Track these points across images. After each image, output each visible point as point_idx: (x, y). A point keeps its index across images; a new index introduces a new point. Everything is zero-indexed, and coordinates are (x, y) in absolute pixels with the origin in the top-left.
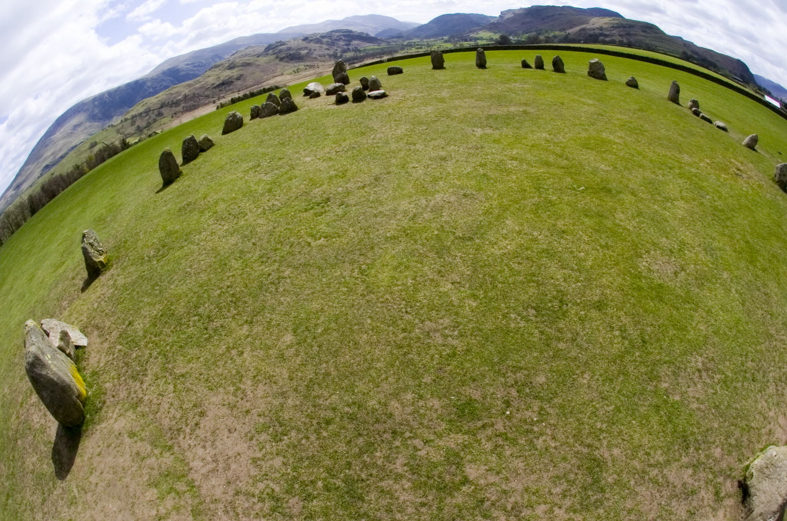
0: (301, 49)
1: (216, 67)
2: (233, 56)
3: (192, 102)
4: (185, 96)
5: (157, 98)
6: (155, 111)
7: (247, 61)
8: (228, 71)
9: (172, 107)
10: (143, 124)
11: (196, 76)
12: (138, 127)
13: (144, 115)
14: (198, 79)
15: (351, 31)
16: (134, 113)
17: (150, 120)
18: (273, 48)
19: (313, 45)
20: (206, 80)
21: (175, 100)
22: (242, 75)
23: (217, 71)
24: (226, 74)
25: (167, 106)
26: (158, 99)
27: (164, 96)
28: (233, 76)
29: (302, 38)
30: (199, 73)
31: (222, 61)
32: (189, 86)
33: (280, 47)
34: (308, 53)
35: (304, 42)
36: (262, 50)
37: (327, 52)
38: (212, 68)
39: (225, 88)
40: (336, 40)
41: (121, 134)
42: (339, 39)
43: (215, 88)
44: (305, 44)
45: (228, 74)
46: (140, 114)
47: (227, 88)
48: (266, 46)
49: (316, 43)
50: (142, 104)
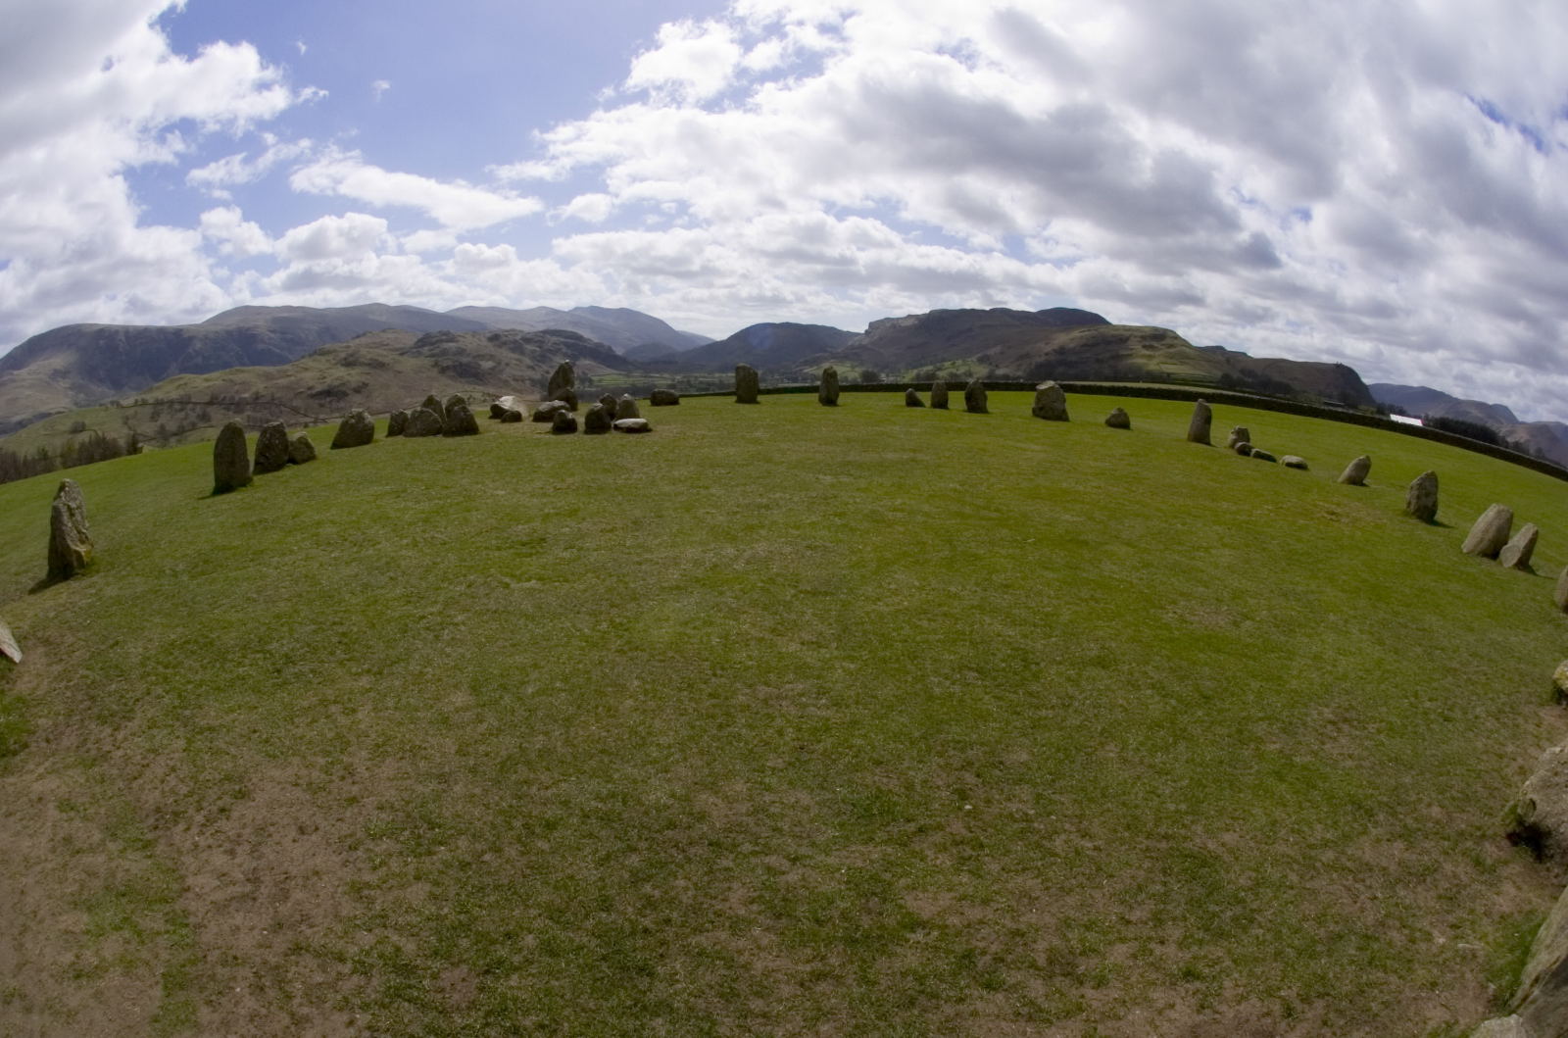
0: (482, 357)
1: (323, 353)
2: (357, 341)
3: (266, 412)
4: (257, 397)
5: (207, 380)
6: (198, 407)
7: (380, 359)
8: (343, 369)
9: (228, 410)
10: (172, 426)
11: (283, 361)
12: (162, 427)
13: (177, 406)
14: (286, 367)
15: (580, 338)
16: (159, 395)
17: (185, 423)
18: (432, 344)
19: (505, 354)
20: (299, 376)
21: (237, 398)
22: (365, 385)
23: (321, 363)
24: (339, 374)
25: (220, 404)
26: (206, 384)
27: (219, 382)
28: (348, 381)
29: (489, 335)
30: (290, 357)
31: (337, 346)
32: (268, 377)
33: (446, 345)
34: (493, 369)
35: (490, 344)
36: (410, 340)
37: (530, 373)
38: (315, 352)
39: (330, 402)
40: (550, 351)
41: (130, 428)
42: (556, 352)
43: (313, 396)
44: (490, 348)
45: (341, 374)
46: (171, 402)
47: (334, 405)
48: (420, 335)
49: (513, 350)
50: (177, 384)
